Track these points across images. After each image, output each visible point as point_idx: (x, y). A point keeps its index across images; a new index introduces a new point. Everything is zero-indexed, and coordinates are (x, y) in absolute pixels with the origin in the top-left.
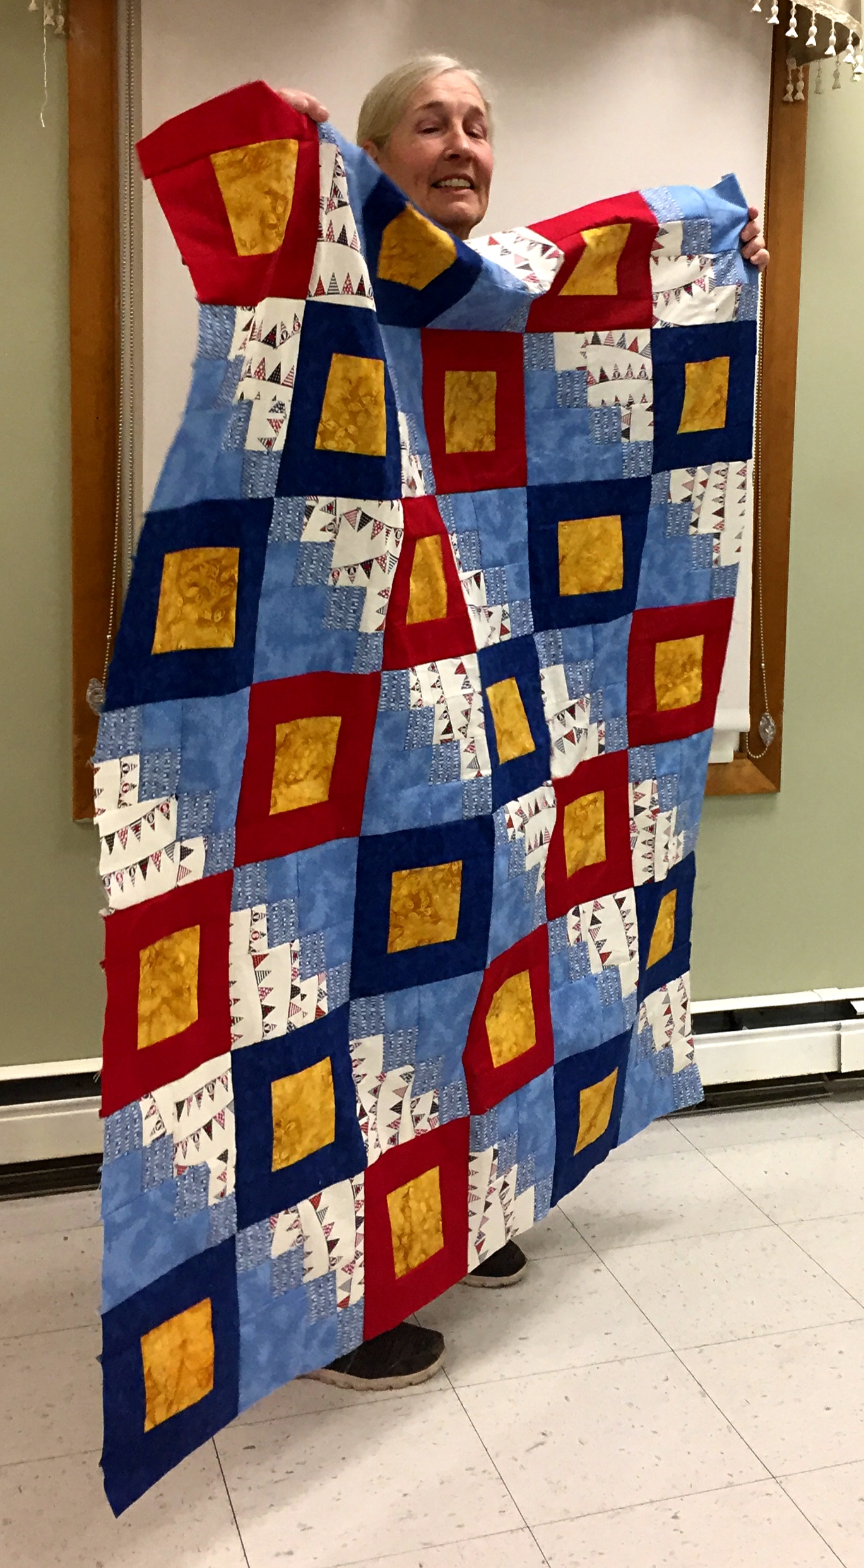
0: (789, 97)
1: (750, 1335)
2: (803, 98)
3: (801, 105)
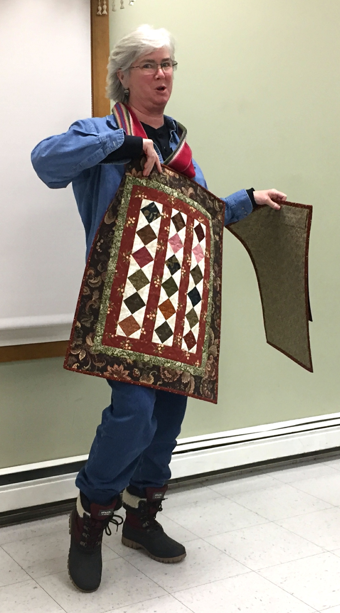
0: (100, 13)
2: (107, 14)
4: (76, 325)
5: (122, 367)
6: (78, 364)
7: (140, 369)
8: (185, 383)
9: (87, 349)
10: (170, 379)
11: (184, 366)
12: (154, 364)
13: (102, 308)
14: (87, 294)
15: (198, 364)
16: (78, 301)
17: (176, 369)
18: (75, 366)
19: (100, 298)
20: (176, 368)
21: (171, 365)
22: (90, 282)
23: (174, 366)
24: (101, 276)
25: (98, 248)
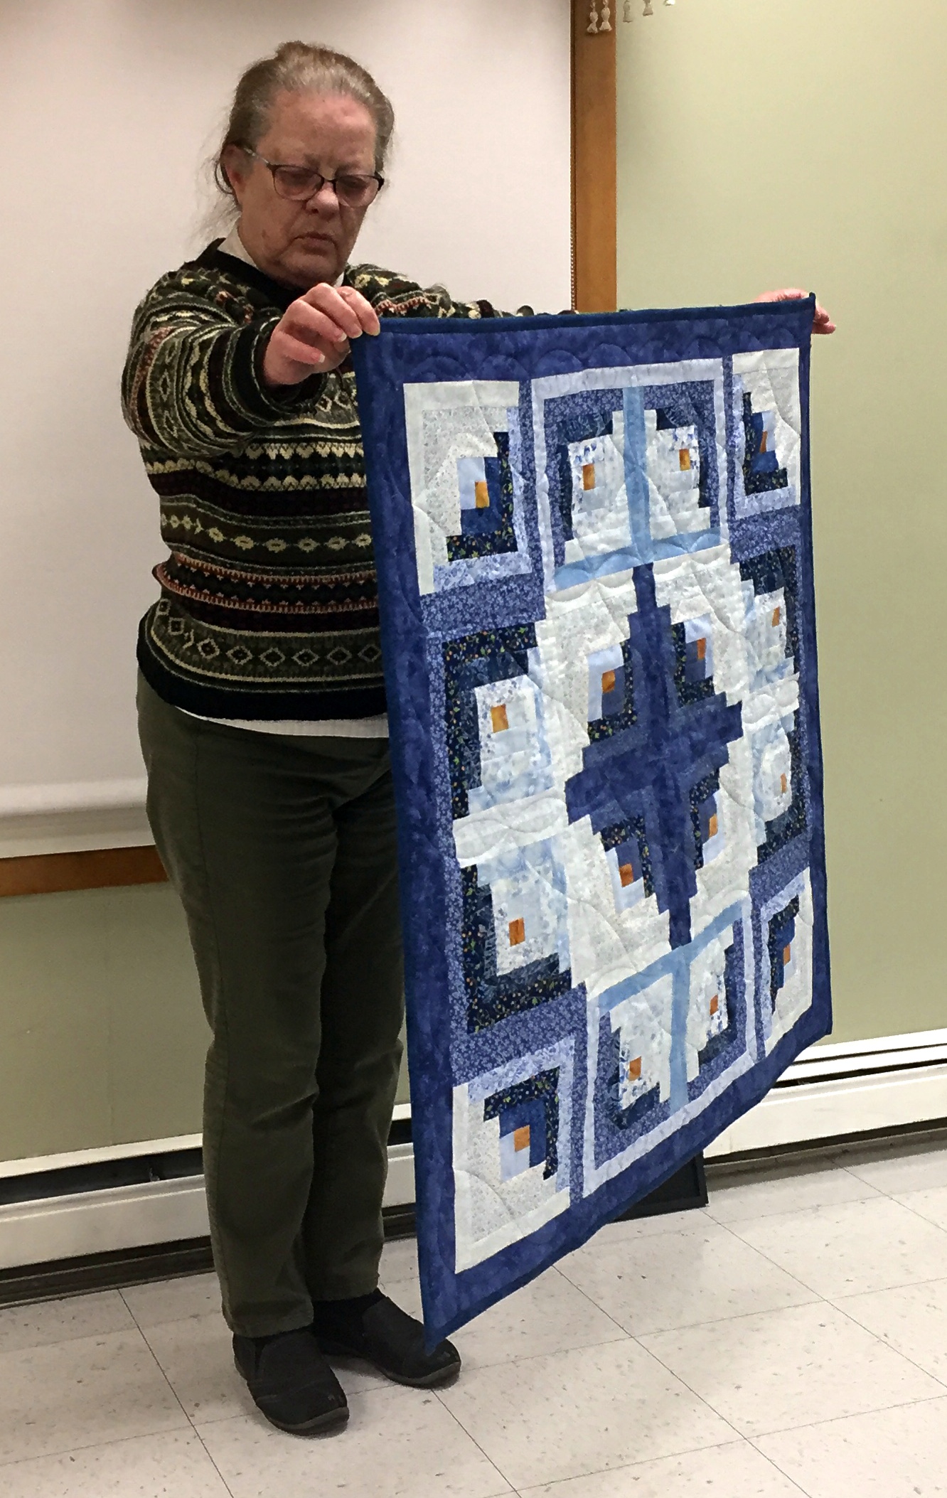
0: (593, 27)
1: (604, 1467)
2: (610, 29)
3: (608, 36)
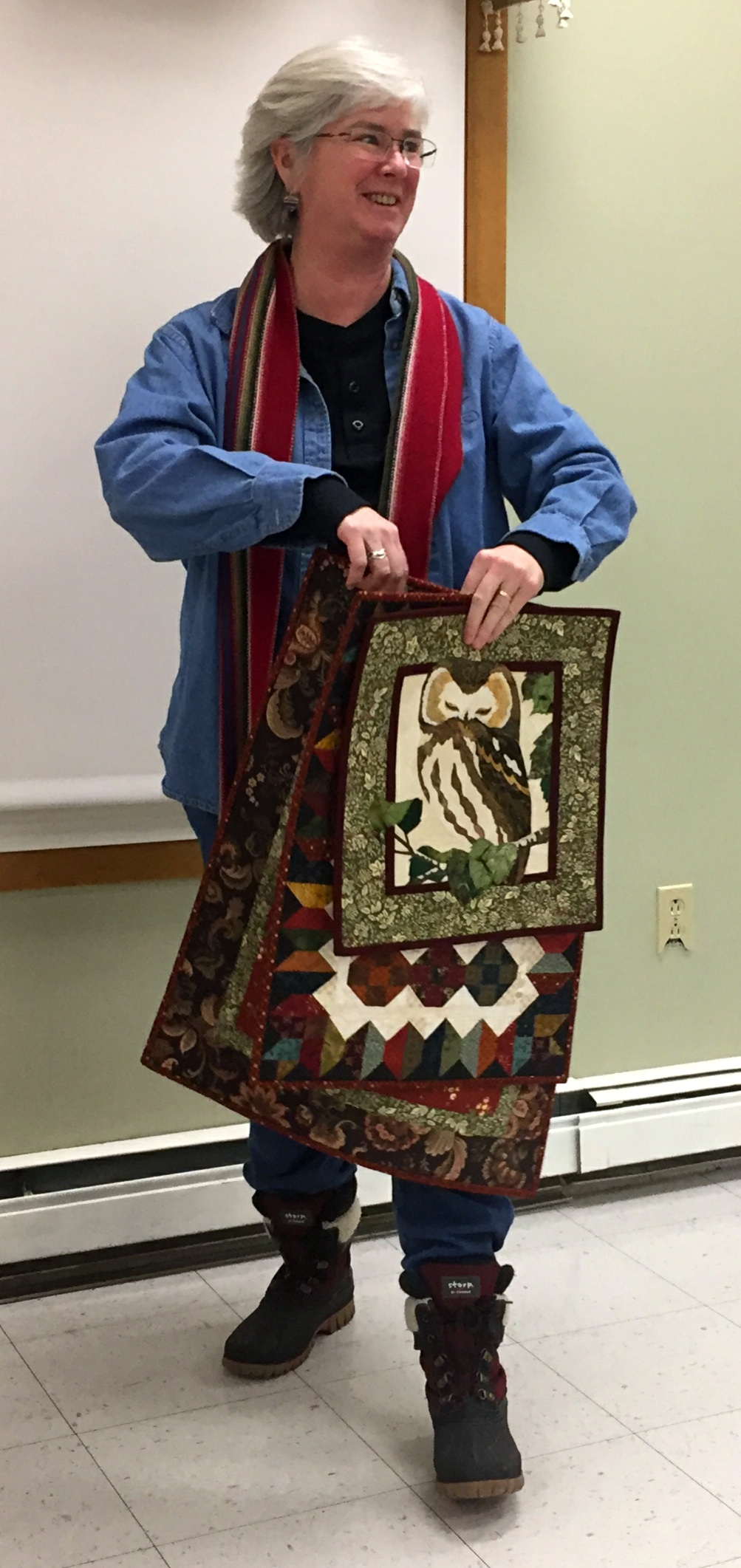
0: (486, 47)
2: (503, 49)
3: (500, 56)
4: (180, 969)
5: (272, 1095)
6: (175, 1060)
7: (313, 1109)
8: (434, 1155)
9: (201, 1030)
10: (390, 1144)
11: (435, 1115)
12: (350, 1103)
13: (244, 942)
14: (214, 901)
15: (485, 1107)
16: (193, 914)
17: (411, 1121)
18: (169, 1063)
19: (245, 918)
20: (412, 1119)
21: (395, 1113)
22: (224, 873)
23: (405, 1115)
24: (252, 866)
25: (249, 791)
